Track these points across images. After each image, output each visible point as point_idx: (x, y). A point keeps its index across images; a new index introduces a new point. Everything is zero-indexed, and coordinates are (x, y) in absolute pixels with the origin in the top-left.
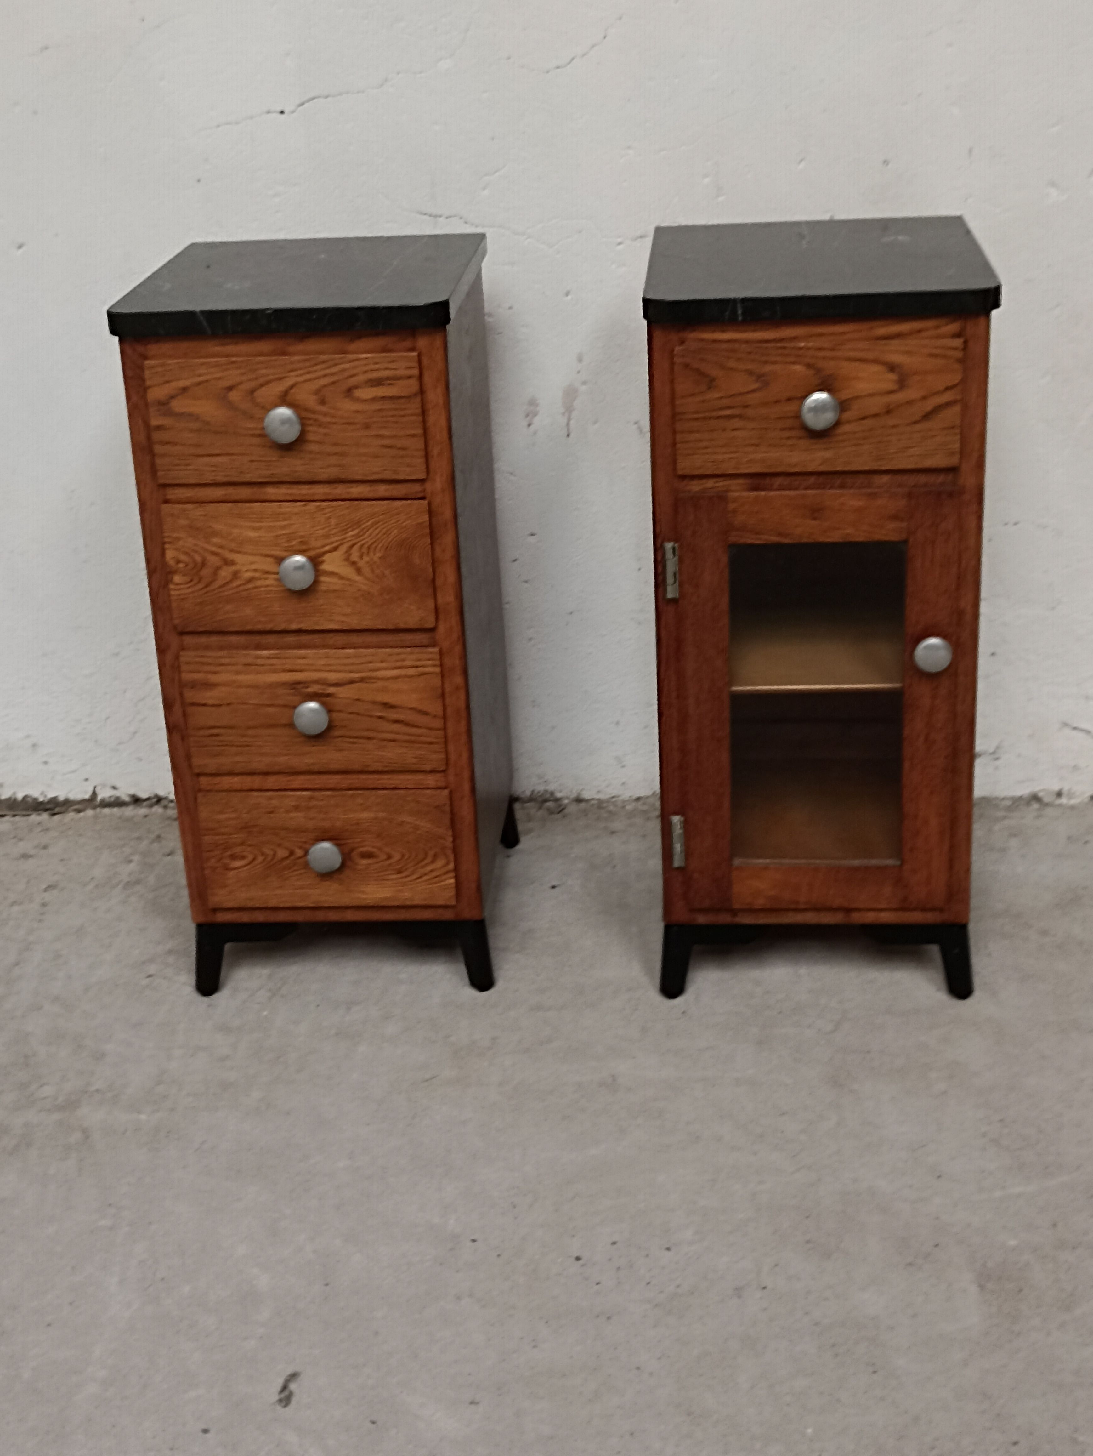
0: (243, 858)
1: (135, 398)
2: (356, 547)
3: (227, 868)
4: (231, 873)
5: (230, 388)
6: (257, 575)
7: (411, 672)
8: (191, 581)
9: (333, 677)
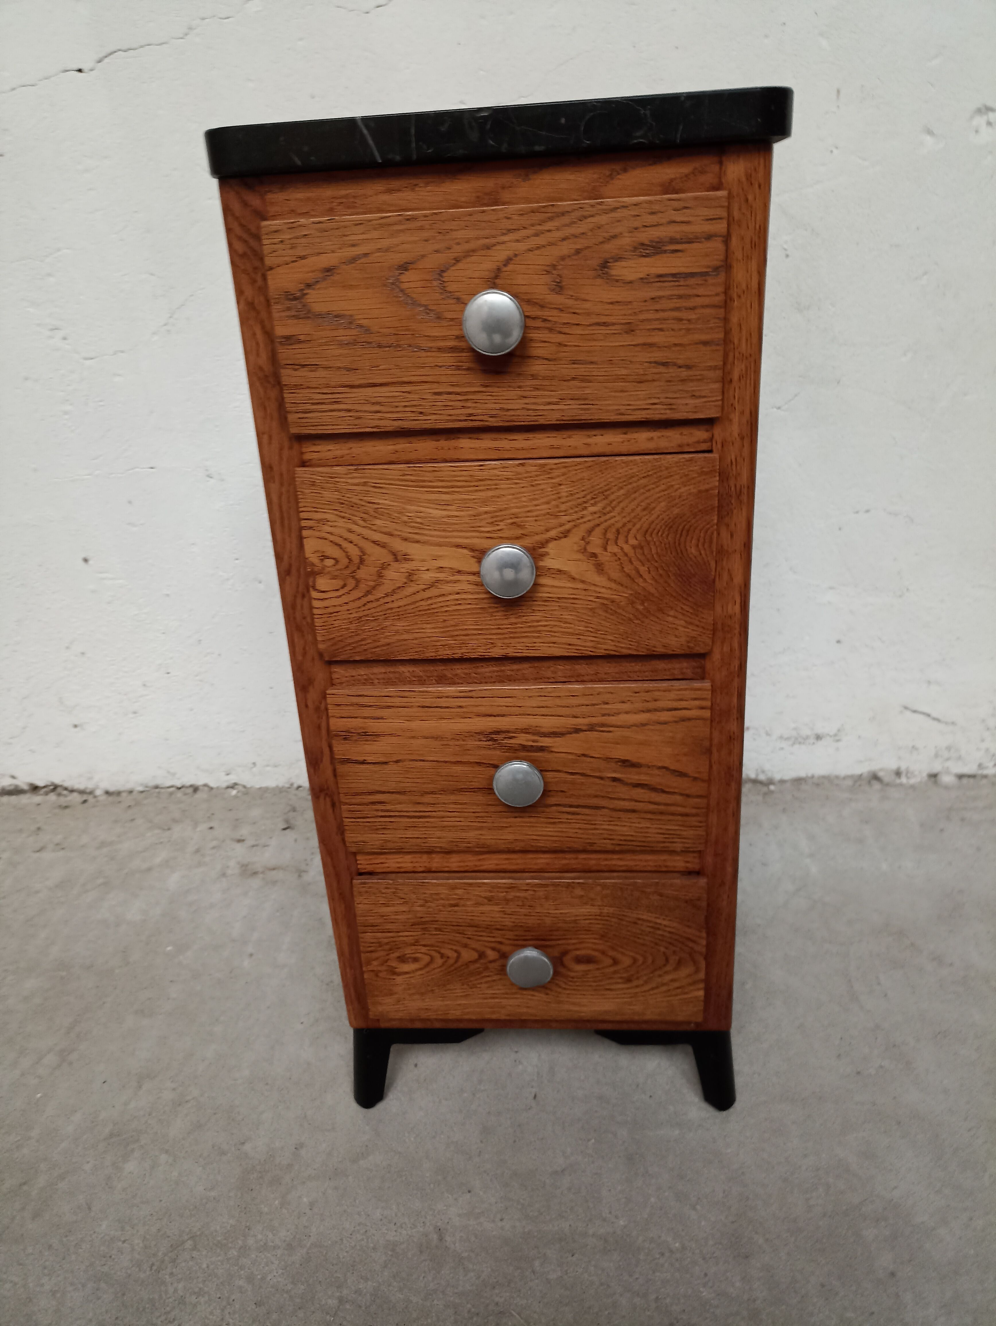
0: (416, 960)
1: (249, 292)
2: (598, 531)
3: (393, 972)
4: (399, 979)
5: (404, 267)
6: (441, 576)
7: (665, 716)
8: (344, 586)
9: (547, 723)
